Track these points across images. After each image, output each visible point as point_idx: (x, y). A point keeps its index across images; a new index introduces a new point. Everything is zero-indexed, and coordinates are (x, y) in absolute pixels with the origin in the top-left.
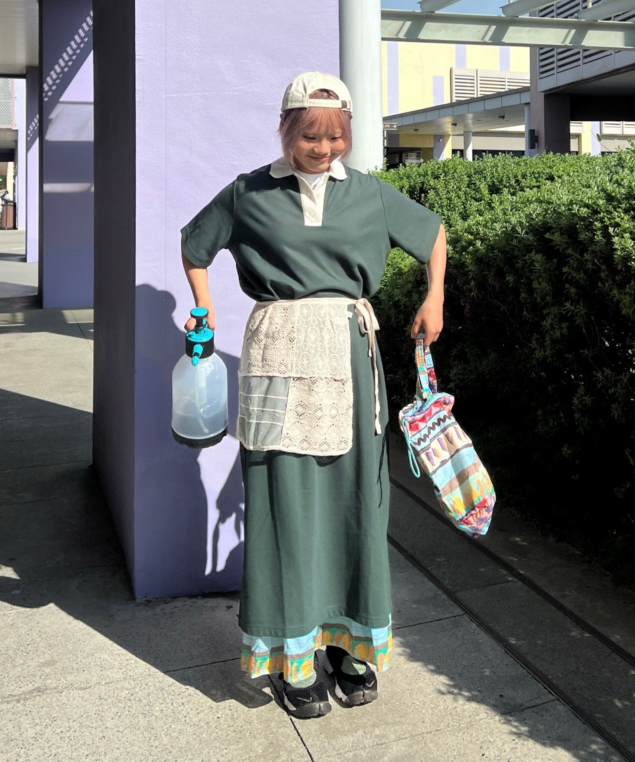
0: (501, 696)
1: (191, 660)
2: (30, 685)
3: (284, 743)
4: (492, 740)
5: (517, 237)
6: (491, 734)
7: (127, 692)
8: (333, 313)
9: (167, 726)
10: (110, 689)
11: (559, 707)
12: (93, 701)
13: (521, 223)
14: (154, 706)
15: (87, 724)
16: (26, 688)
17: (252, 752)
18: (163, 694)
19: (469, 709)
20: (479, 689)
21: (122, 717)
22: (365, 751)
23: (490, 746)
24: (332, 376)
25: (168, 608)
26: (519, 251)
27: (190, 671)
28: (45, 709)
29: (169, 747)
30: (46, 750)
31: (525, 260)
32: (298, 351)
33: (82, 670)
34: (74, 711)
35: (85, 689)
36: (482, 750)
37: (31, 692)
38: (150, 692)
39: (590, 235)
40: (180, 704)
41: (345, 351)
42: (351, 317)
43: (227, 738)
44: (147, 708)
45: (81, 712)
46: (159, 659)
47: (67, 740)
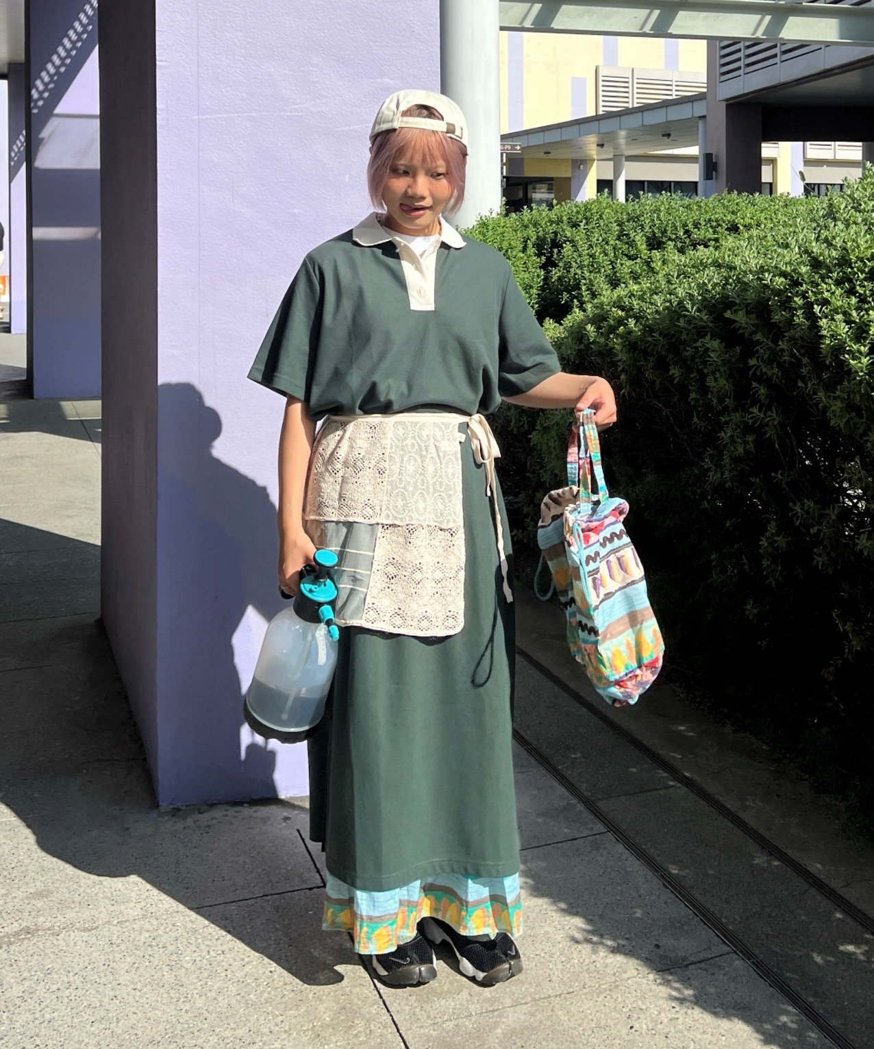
0: (657, 946)
1: (234, 891)
2: (16, 924)
3: (360, 1008)
4: (644, 1007)
5: (685, 316)
6: (643, 998)
7: (147, 935)
8: (439, 434)
9: (202, 982)
10: (124, 930)
11: (737, 962)
12: (101, 947)
13: (691, 296)
14: (184, 955)
15: (94, 978)
16: (10, 927)
17: (317, 1020)
18: (196, 938)
19: (612, 963)
20: (627, 936)
21: (141, 970)
22: (470, 1020)
23: (641, 1016)
24: (436, 524)
25: (205, 818)
26: (687, 334)
27: (233, 907)
28: (35, 957)
29: (203, 1011)
30: (37, 1015)
31: (697, 348)
32: (389, 488)
33: (87, 903)
34: (75, 960)
35: (90, 931)
36: (630, 1021)
37: (17, 934)
38: (178, 935)
39: (788, 316)
40: (219, 952)
41: (455, 489)
42: (463, 440)
43: (284, 1000)
44: (174, 957)
45: (84, 962)
46: (190, 890)
47: (66, 1000)
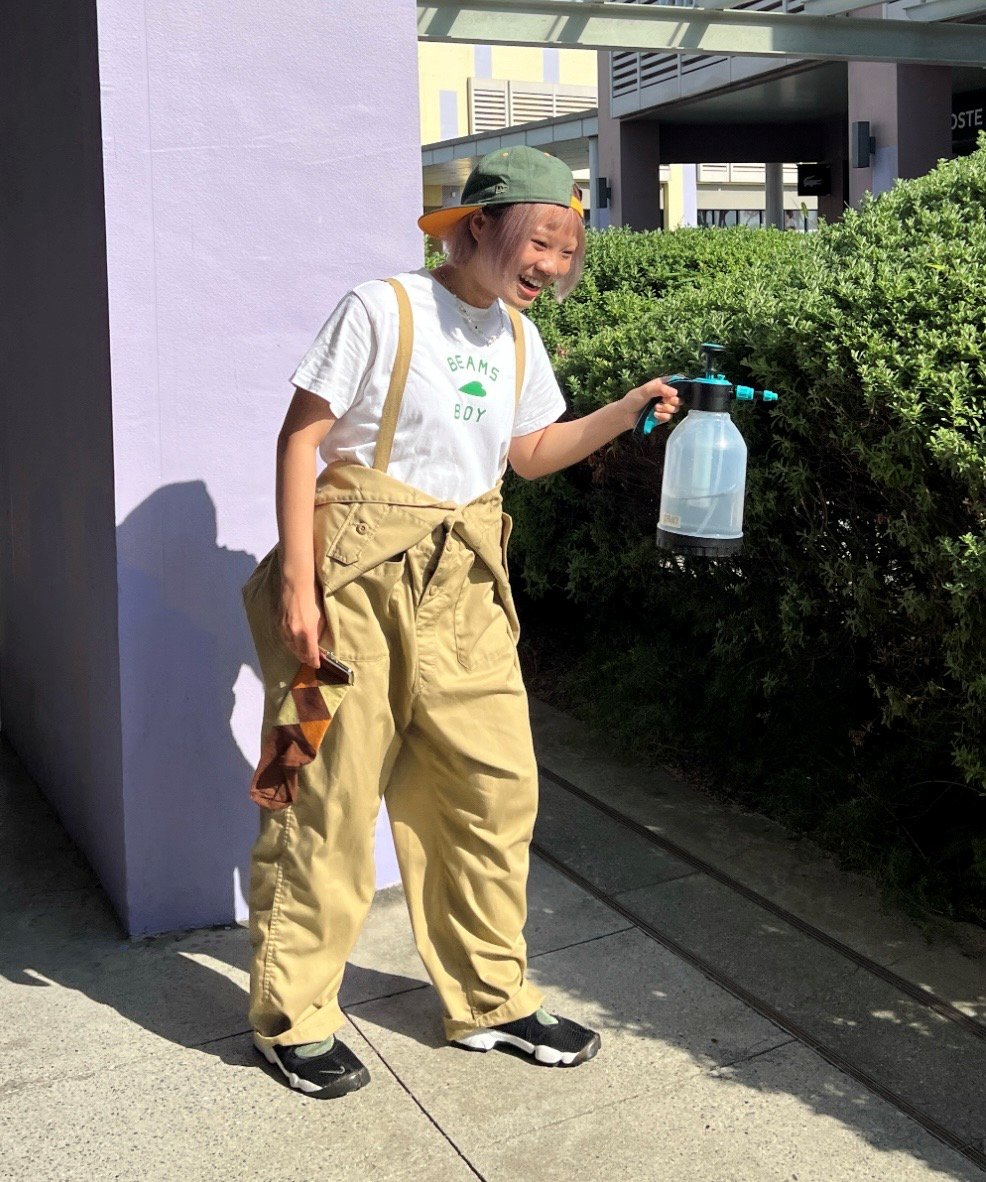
3: (411, 1133)
4: (716, 1105)
7: (153, 1077)
9: (229, 1123)
10: (125, 1074)
12: (104, 1095)
14: (202, 1095)
20: (681, 1033)
21: (157, 1115)
22: (535, 1135)
23: (714, 1114)
34: (79, 1111)
36: (704, 1120)
38: (188, 1075)
39: (819, 362)
40: (240, 1089)
43: (326, 1133)
44: (190, 1098)
45: (89, 1113)
47: (80, 1156)
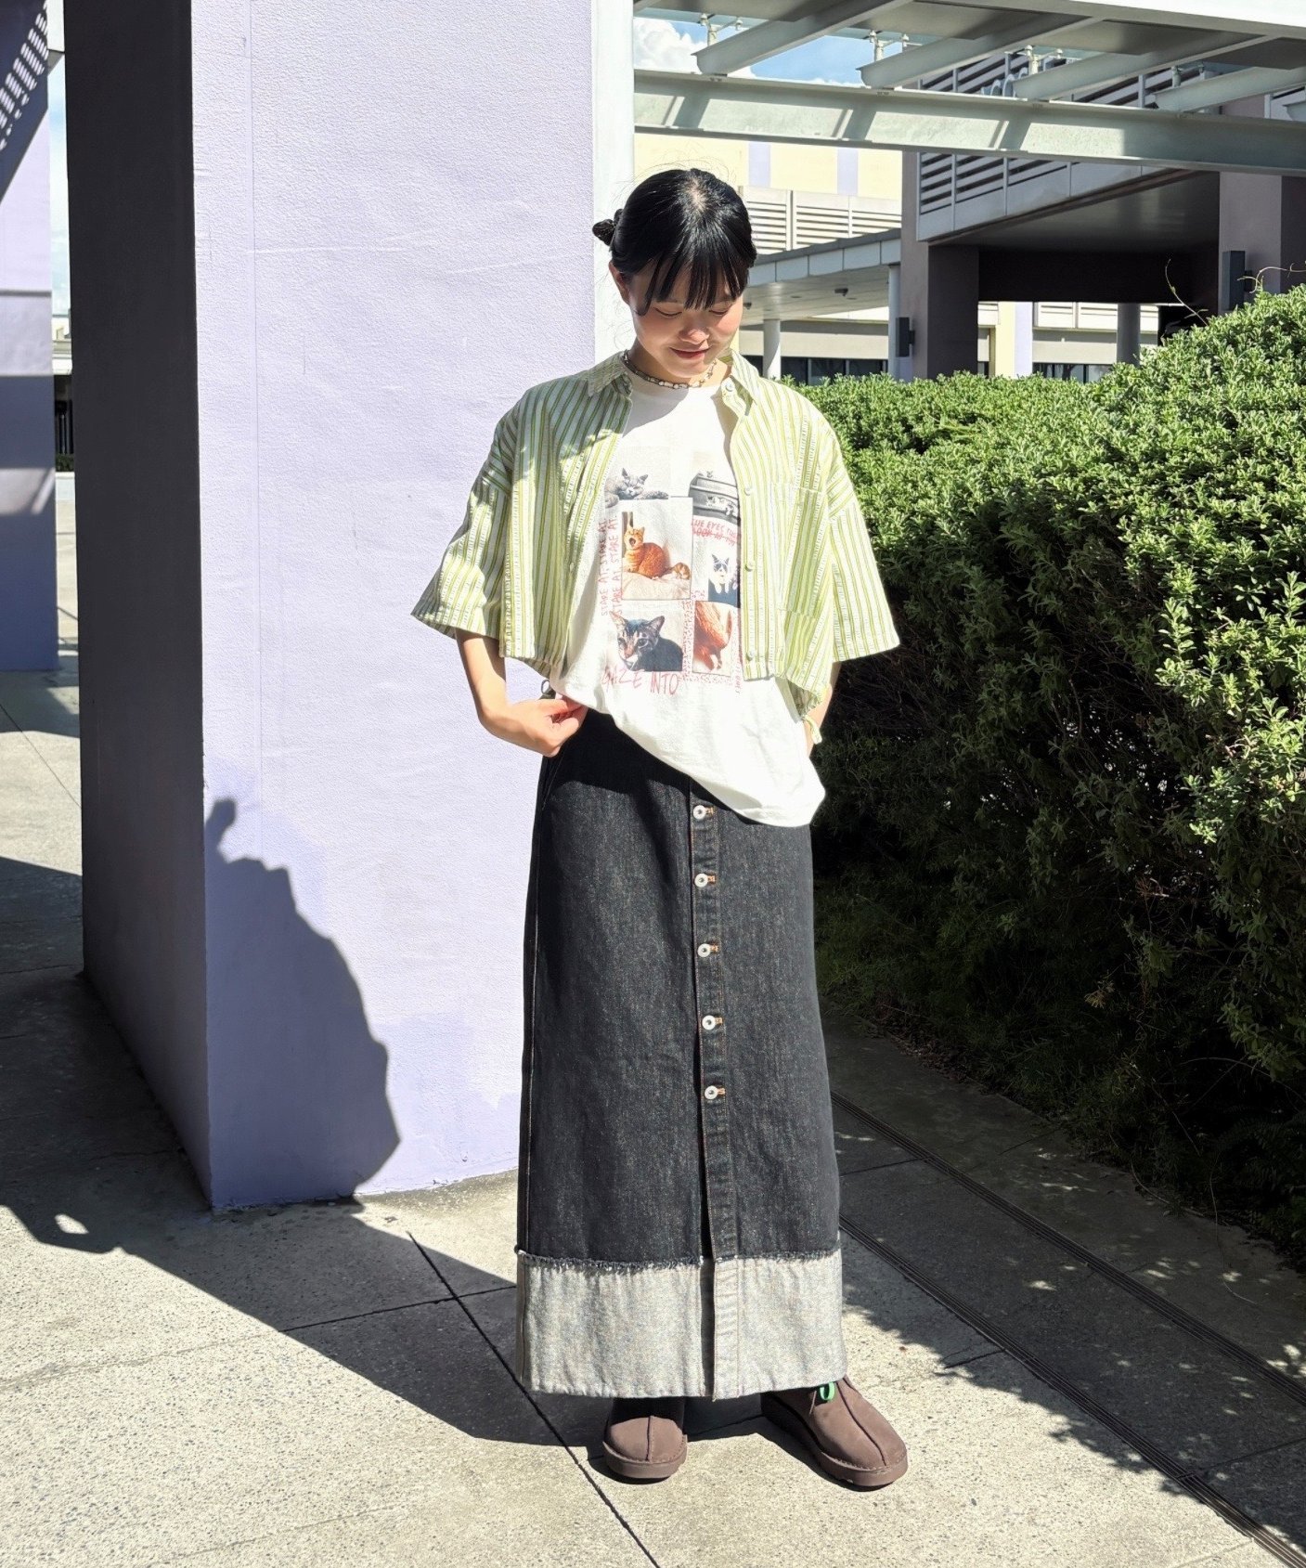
0: (902, 1349)
1: (332, 1308)
2: (35, 1361)
7: (222, 1366)
9: (306, 1418)
10: (189, 1361)
11: (1006, 1362)
12: (161, 1383)
14: (276, 1387)
16: (28, 1365)
17: (467, 1455)
18: (290, 1366)
21: (220, 1407)
25: (277, 1222)
27: (334, 1328)
28: (71, 1400)
29: (314, 1452)
33: (130, 1331)
34: (128, 1400)
35: (141, 1364)
37: (39, 1372)
38: (264, 1364)
40: (324, 1382)
45: (140, 1402)
46: (272, 1310)
